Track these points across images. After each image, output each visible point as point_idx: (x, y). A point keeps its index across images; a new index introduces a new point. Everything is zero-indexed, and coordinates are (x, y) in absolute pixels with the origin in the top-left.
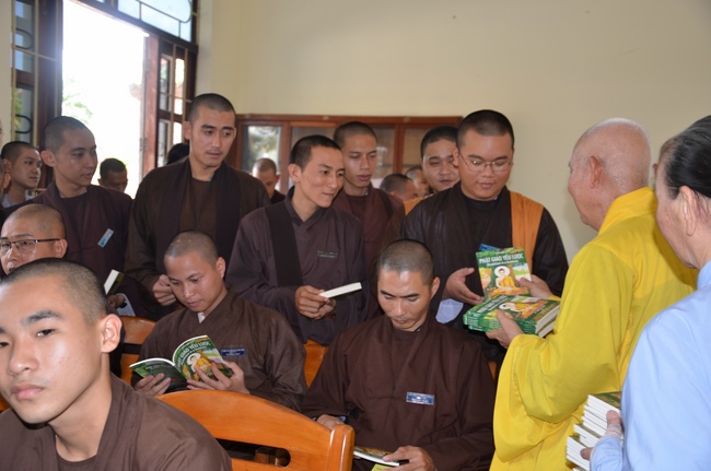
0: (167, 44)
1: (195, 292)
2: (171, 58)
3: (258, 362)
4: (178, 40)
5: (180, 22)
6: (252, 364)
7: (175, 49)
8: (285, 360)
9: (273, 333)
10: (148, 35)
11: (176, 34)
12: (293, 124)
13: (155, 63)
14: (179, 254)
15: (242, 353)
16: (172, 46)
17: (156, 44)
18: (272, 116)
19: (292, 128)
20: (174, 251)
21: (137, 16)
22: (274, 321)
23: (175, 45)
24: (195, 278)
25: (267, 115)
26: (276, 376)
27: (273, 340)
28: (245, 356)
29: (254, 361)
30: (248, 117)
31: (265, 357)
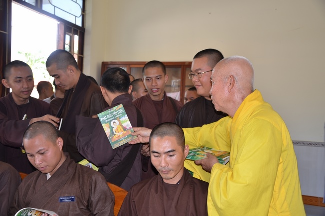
0: (69, 27)
1: (44, 161)
2: (71, 34)
3: (84, 205)
4: (75, 25)
5: (76, 16)
6: (79, 206)
7: (73, 29)
8: (100, 204)
9: (93, 187)
10: (59, 23)
11: (74, 23)
12: (131, 66)
13: (63, 36)
14: (31, 137)
15: (73, 200)
16: (71, 28)
17: (63, 27)
18: (121, 62)
19: (131, 68)
20: (28, 135)
21: (53, 13)
22: (94, 178)
23: (73, 28)
24: (43, 152)
25: (119, 62)
26: (95, 213)
27: (93, 191)
28: (75, 202)
29: (81, 204)
30: (109, 63)
31: (88, 202)
